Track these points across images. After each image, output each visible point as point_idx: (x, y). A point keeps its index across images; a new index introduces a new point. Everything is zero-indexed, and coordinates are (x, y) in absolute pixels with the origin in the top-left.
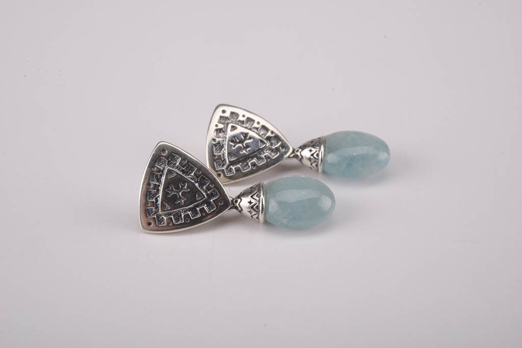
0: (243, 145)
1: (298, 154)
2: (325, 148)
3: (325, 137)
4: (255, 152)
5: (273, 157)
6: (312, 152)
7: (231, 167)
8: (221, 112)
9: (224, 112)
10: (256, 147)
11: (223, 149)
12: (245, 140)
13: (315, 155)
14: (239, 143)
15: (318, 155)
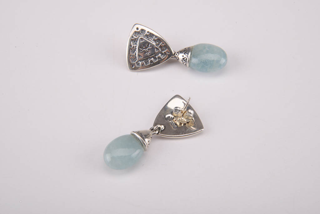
0: (146, 50)
1: (177, 56)
2: (191, 54)
3: (192, 47)
4: (153, 55)
5: (163, 57)
6: (184, 57)
7: (139, 62)
8: (136, 29)
9: (137, 29)
10: (153, 52)
11: (136, 52)
12: (148, 47)
13: (185, 59)
14: (144, 49)
15: (186, 59)
